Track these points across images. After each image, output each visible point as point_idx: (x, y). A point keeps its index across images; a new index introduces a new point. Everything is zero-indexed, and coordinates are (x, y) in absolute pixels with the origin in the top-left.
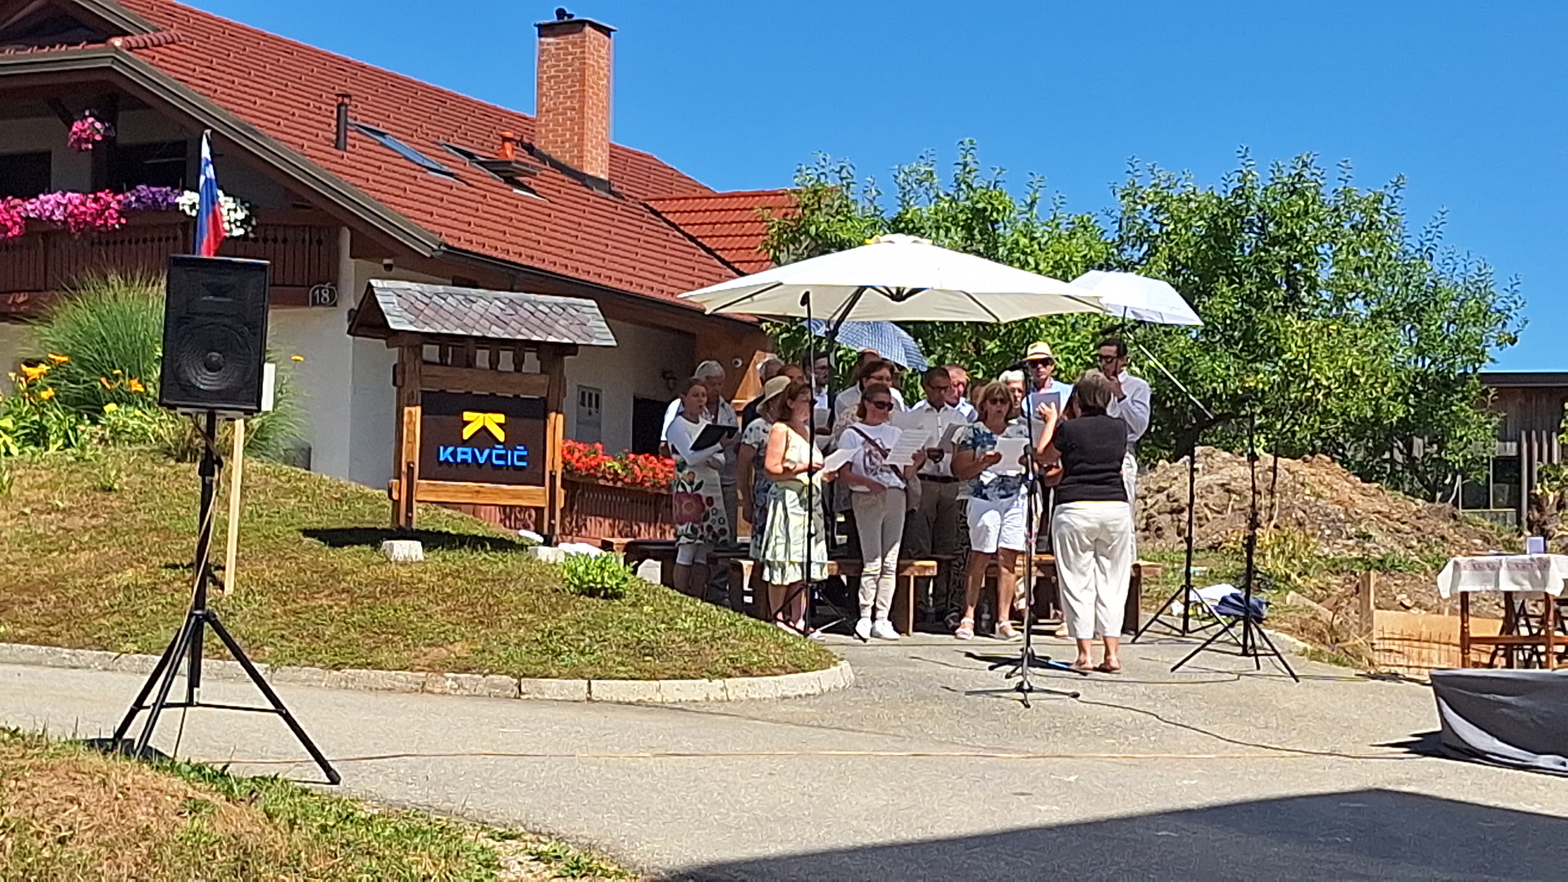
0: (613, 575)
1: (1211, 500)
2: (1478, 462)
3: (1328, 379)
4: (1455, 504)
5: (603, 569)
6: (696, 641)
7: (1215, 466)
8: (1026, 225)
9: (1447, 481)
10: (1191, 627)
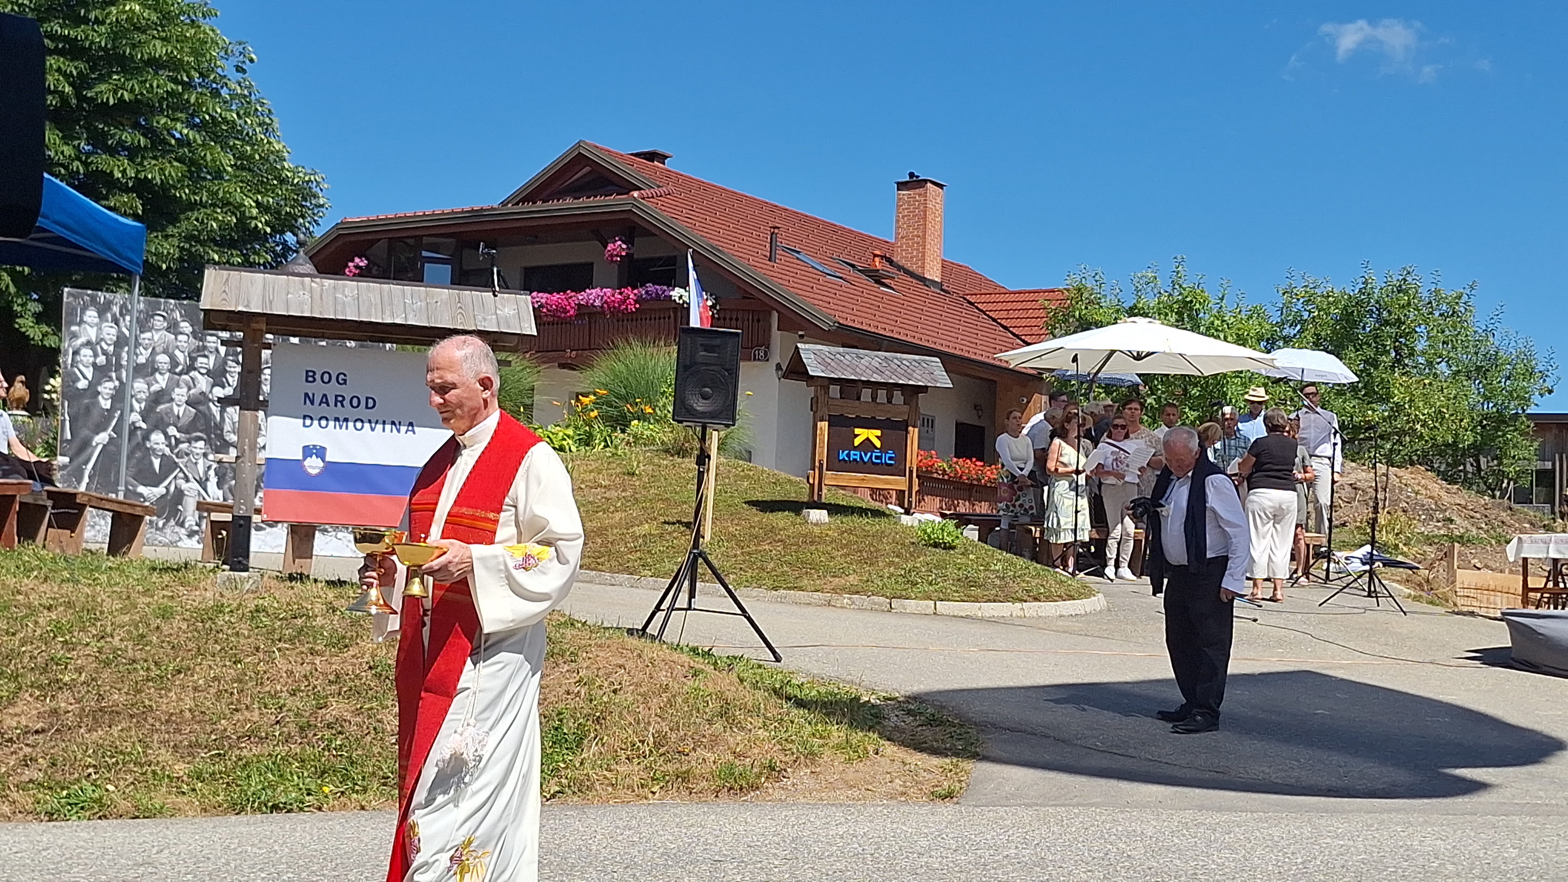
0: (949, 534)
1: (1343, 494)
2: (1523, 472)
3: (1424, 415)
4: (1509, 498)
5: (943, 530)
6: (1004, 577)
7: (1346, 472)
8: (1219, 312)
9: (1504, 485)
10: (1331, 578)
